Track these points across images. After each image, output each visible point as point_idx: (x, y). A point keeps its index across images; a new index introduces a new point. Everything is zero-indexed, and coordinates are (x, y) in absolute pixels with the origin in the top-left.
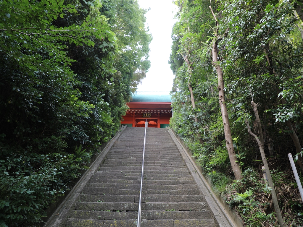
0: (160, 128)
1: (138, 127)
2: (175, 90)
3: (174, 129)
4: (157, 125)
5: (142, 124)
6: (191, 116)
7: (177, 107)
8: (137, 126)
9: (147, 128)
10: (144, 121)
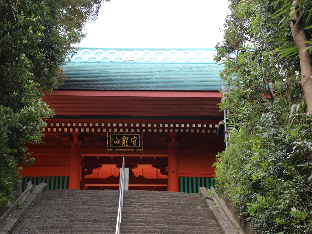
0: (178, 194)
1: (90, 188)
2: (237, 43)
3: (235, 198)
4: (166, 181)
5: (106, 176)
6: (299, 147)
7: (246, 110)
8: (87, 185)
9: (125, 193)
10: (114, 166)
